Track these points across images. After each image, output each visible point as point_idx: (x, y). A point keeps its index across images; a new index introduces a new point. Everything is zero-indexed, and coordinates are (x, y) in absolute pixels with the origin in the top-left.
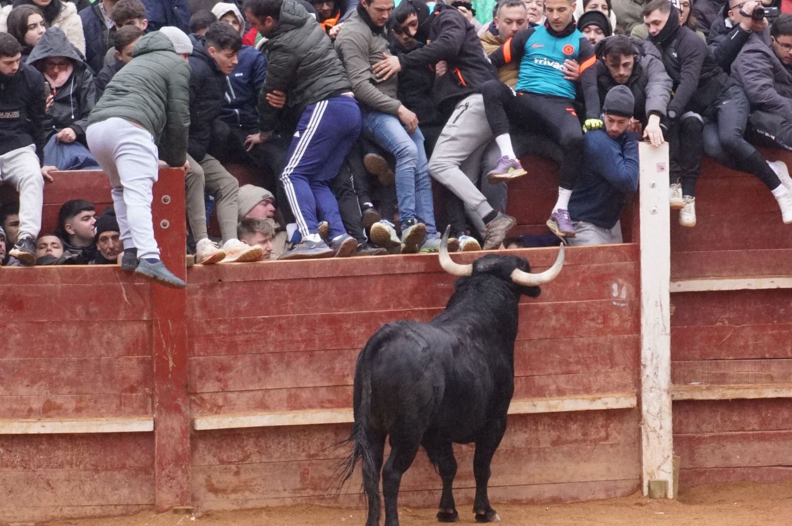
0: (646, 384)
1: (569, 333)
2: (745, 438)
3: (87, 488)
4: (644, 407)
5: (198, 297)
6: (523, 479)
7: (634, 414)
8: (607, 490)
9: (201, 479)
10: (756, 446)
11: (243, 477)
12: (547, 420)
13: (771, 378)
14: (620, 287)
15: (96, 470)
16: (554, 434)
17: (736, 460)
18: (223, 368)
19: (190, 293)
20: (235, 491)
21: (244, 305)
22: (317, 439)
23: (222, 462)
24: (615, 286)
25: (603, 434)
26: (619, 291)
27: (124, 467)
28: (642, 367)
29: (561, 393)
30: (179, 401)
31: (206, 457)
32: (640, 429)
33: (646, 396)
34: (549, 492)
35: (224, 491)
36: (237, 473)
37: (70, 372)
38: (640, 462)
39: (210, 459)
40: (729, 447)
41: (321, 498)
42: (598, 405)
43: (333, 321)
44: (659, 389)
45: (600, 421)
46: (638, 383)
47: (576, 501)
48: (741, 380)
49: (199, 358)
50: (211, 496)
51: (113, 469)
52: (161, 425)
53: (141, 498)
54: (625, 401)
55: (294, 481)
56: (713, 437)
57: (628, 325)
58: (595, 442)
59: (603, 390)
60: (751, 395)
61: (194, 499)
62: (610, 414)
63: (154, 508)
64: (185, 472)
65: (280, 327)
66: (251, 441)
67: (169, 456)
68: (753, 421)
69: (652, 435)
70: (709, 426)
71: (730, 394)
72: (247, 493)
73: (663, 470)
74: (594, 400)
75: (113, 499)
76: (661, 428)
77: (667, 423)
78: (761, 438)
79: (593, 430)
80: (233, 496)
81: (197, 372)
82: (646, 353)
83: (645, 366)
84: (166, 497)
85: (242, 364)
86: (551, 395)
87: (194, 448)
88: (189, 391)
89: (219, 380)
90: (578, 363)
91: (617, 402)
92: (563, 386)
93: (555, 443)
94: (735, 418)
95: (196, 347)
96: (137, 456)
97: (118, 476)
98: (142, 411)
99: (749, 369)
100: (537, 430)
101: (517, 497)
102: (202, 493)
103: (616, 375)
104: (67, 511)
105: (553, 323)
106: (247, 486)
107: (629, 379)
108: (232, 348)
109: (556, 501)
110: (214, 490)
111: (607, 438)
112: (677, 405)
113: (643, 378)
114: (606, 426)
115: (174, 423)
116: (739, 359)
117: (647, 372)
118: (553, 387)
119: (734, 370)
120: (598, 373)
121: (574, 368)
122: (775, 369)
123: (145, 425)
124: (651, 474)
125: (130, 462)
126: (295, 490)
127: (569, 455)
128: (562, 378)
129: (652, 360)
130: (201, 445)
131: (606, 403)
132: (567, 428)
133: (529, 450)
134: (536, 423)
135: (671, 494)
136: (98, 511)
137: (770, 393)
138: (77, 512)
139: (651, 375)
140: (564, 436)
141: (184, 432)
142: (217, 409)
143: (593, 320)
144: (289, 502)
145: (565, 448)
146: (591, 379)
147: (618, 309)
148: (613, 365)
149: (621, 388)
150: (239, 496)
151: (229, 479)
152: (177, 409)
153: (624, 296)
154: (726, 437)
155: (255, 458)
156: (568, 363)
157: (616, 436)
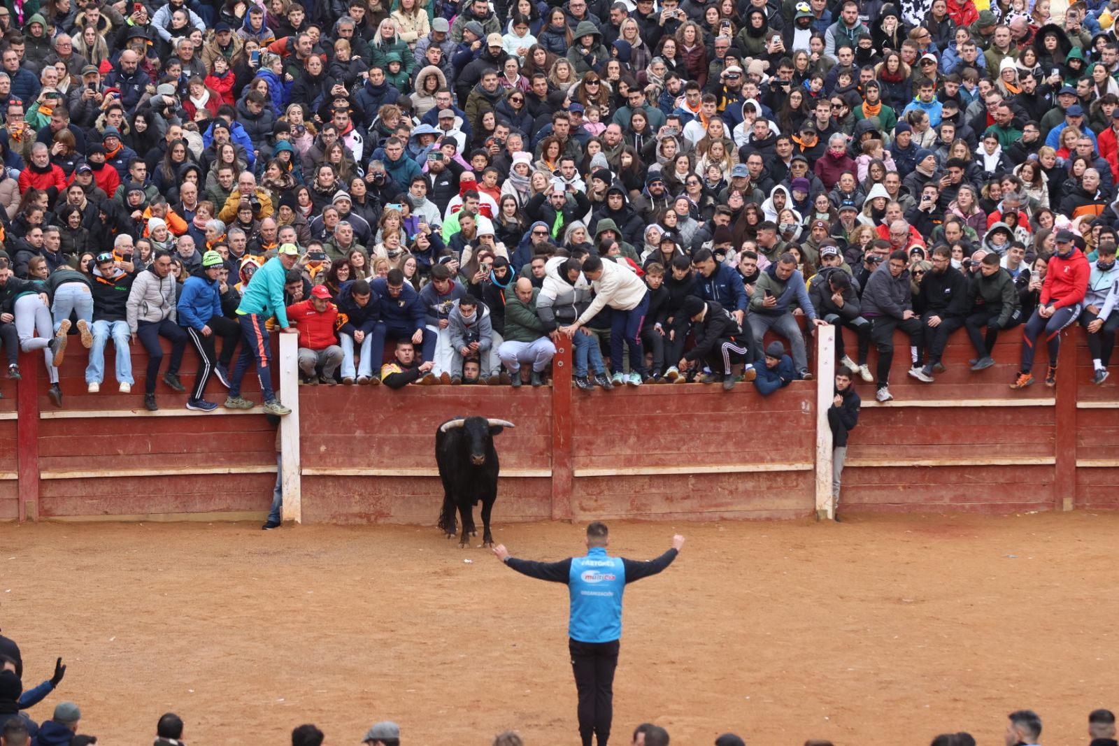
0: (819, 457)
1: (777, 428)
2: (871, 488)
3: (515, 506)
4: (818, 470)
5: (578, 404)
6: (749, 507)
7: (813, 472)
8: (796, 515)
9: (576, 503)
10: (877, 492)
11: (600, 503)
12: (765, 475)
13: (886, 456)
14: (806, 404)
15: (520, 497)
16: (769, 483)
17: (866, 500)
18: (590, 443)
19: (574, 401)
20: (595, 510)
21: (602, 409)
22: (640, 481)
23: (588, 494)
24: (803, 403)
25: (795, 484)
26: (806, 406)
27: (535, 495)
28: (817, 448)
29: (773, 461)
30: (566, 460)
31: (579, 491)
32: (814, 483)
33: (819, 464)
34: (765, 514)
35: (589, 510)
36: (596, 501)
37: (507, 443)
38: (815, 499)
39: (582, 493)
40: (863, 493)
41: (641, 514)
42: (793, 468)
43: (650, 419)
45: (794, 476)
46: (815, 457)
47: (779, 520)
48: (869, 457)
49: (577, 437)
50: (582, 512)
51: (529, 496)
52: (556, 473)
53: (544, 512)
54: (808, 466)
55: (628, 505)
56: (854, 487)
57: (810, 425)
58: (791, 488)
59: (796, 460)
60: (875, 464)
61: (572, 514)
62: (799, 473)
63: (551, 518)
64: (568, 499)
65: (621, 422)
66: (604, 483)
67: (560, 490)
68: (875, 479)
69: (822, 485)
70: (853, 480)
71: (864, 464)
72: (601, 512)
74: (790, 464)
75: (529, 513)
78: (879, 488)
79: (789, 482)
80: (594, 513)
81: (576, 445)
82: (819, 440)
83: (819, 447)
84: (558, 513)
85: (600, 441)
86: (767, 462)
87: (573, 486)
88: (570, 455)
89: (587, 449)
90: (782, 444)
91: (803, 466)
92: (774, 457)
93: (769, 488)
94: (866, 477)
95: (576, 431)
96: (542, 490)
97: (532, 500)
98: (544, 466)
99: (874, 450)
101: (748, 517)
102: (577, 510)
103: (803, 452)
104: (503, 519)
105: (769, 422)
106: (601, 508)
107: (810, 454)
108: (595, 432)
109: (769, 519)
110: (583, 509)
111: (797, 486)
113: (818, 454)
114: (797, 480)
115: (563, 472)
116: (869, 445)
117: (820, 450)
118: (769, 457)
119: (866, 451)
120: (793, 451)
121: (780, 447)
122: (888, 451)
123: (548, 473)
124: (821, 506)
125: (538, 493)
126: (627, 511)
127: (777, 495)
128: (774, 453)
129: (822, 445)
130: (577, 485)
131: (797, 467)
132: (776, 480)
133: (755, 492)
135: (830, 516)
136: (521, 519)
137: (886, 464)
138: (509, 519)
139: (822, 452)
140: (774, 485)
141: (568, 477)
142: (586, 466)
143: (791, 421)
144: (624, 517)
145: (774, 491)
146: (790, 454)
147: (805, 416)
148: (801, 446)
149: (806, 459)
150: (598, 513)
151: (592, 504)
152: (565, 465)
153: (808, 408)
154: (861, 487)
155: (606, 493)
156: (777, 445)
157: (802, 485)
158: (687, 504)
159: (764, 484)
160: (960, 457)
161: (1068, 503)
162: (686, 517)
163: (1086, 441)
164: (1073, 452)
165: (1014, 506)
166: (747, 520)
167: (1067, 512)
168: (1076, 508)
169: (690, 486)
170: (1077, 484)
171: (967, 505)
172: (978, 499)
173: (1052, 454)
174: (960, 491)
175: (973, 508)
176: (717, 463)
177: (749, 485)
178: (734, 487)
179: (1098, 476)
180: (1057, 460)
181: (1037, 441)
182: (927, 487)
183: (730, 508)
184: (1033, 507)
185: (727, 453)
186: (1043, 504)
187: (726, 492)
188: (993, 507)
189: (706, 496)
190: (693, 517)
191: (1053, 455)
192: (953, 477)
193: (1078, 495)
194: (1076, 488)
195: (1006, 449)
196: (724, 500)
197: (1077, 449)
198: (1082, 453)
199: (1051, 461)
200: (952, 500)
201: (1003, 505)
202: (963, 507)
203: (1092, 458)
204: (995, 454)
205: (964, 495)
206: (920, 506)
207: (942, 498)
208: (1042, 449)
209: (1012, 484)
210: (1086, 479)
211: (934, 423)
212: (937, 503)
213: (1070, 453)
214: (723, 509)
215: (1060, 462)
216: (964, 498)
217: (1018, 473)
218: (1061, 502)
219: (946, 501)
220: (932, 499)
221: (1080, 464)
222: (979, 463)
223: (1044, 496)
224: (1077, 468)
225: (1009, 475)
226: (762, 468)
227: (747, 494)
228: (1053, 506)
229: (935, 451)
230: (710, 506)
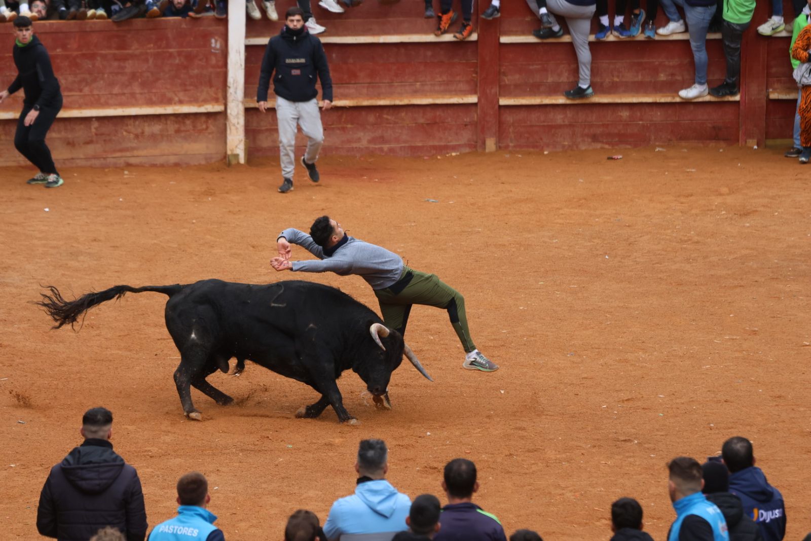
0: (230, 97)
1: (186, 67)
4: (229, 111)
6: (156, 152)
7: (224, 114)
8: (206, 159)
12: (173, 118)
14: (216, 41)
16: (177, 126)
24: (213, 41)
25: (204, 126)
26: (215, 44)
28: (228, 88)
29: (181, 102)
32: (225, 125)
33: (230, 105)
34: (173, 159)
38: (225, 143)
42: (202, 110)
44: (237, 101)
45: (203, 119)
46: (225, 98)
47: (188, 165)
54: (218, 108)
56: (267, 130)
57: (220, 63)
58: (200, 131)
59: (205, 101)
62: (209, 115)
69: (233, 128)
73: (239, 148)
74: (200, 106)
76: (238, 123)
77: (242, 121)
79: (199, 124)
82: (230, 80)
83: (229, 87)
86: (175, 104)
90: (191, 85)
91: (213, 108)
92: (182, 98)
93: (178, 131)
100: (166, 124)
101: (155, 163)
103: (212, 92)
105: (177, 61)
107: (220, 95)
109: (177, 165)
111: (207, 128)
112: (247, 110)
113: (228, 95)
114: (206, 122)
117: (231, 91)
118: (176, 99)
120: (202, 92)
121: (188, 88)
124: (232, 150)
127: (185, 139)
128: (182, 94)
129: (233, 84)
131: (207, 109)
132: (184, 123)
133: (162, 136)
134: (166, 120)
135: (242, 160)
139: (233, 93)
140: (183, 128)
143: (200, 60)
145: (183, 134)
146: (199, 94)
147: (215, 54)
148: (211, 86)
149: (216, 100)
153: (218, 46)
156: (185, 85)
157: (212, 128)
158: (90, 149)
159: (172, 127)
160: (379, 96)
161: (491, 144)
162: (89, 163)
163: (509, 77)
164: (495, 90)
165: (435, 147)
166: (154, 166)
167: (491, 154)
168: (499, 148)
169: (93, 130)
170: (500, 123)
171: (386, 147)
172: (397, 140)
173: (473, 92)
174: (378, 133)
175: (391, 150)
176: (122, 105)
177: (156, 128)
178: (139, 131)
179: (522, 115)
180: (479, 99)
181: (458, 78)
182: (343, 129)
183: (136, 153)
184: (454, 148)
185: (133, 95)
186: (465, 145)
187: (132, 136)
188: (413, 149)
189: (110, 140)
190: (97, 163)
191: (475, 93)
192: (371, 118)
193: (501, 135)
194: (499, 127)
195: (427, 88)
196: (129, 145)
197: (500, 87)
198: (506, 91)
199: (473, 99)
200: (370, 142)
201: (423, 147)
202: (381, 150)
203: (516, 96)
204: (415, 93)
205: (382, 137)
206: (337, 149)
207: (359, 140)
208: (463, 86)
209: (433, 124)
210: (509, 118)
211: (351, 61)
212: (354, 145)
213: (493, 91)
214: (128, 154)
215: (483, 101)
216: (382, 139)
217: (439, 113)
218: (484, 143)
219: (364, 143)
220: (349, 141)
221: (503, 102)
222: (398, 102)
223: (466, 136)
224: (500, 107)
225: (430, 114)
226: (169, 110)
227: (153, 137)
228: (475, 147)
229: (352, 91)
230: (115, 151)
